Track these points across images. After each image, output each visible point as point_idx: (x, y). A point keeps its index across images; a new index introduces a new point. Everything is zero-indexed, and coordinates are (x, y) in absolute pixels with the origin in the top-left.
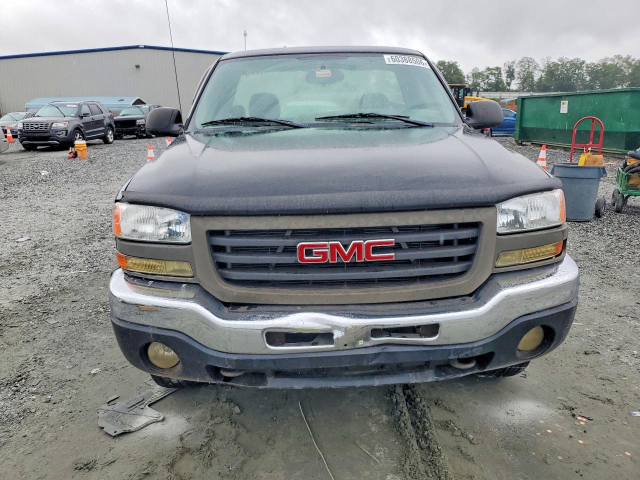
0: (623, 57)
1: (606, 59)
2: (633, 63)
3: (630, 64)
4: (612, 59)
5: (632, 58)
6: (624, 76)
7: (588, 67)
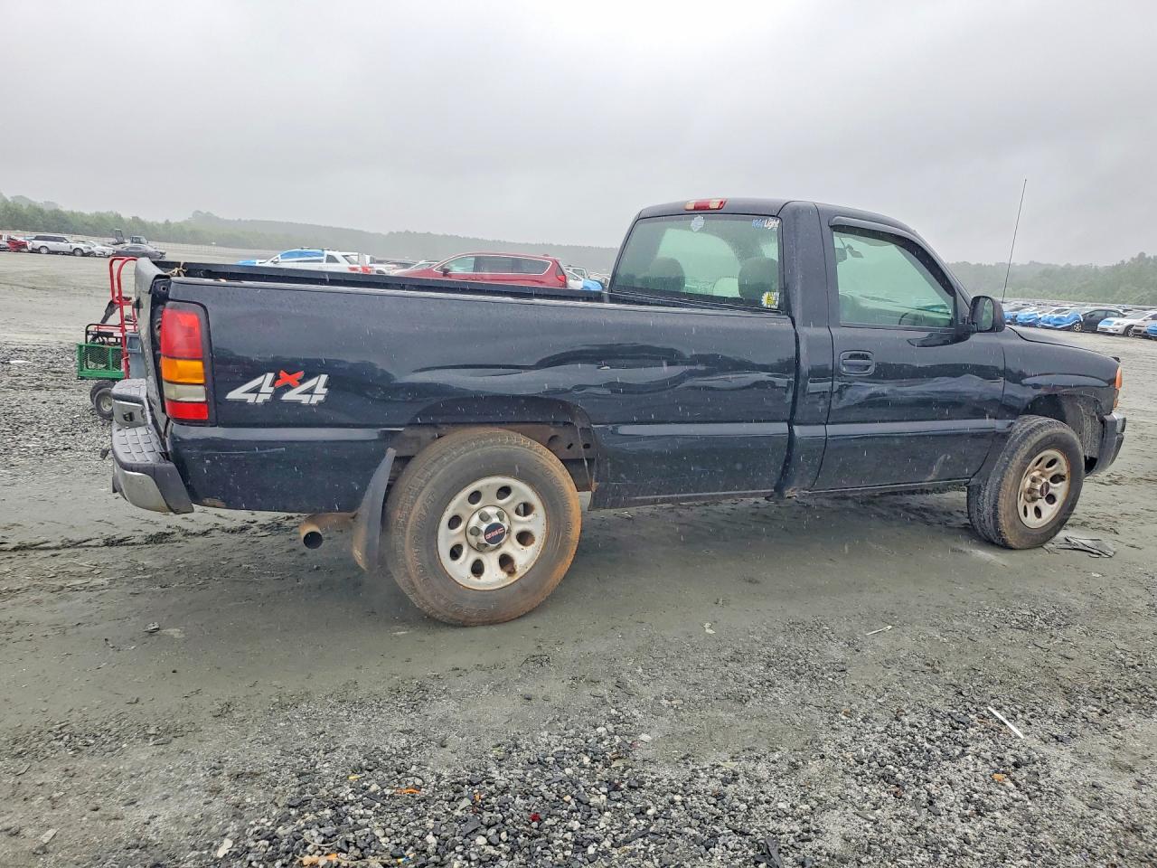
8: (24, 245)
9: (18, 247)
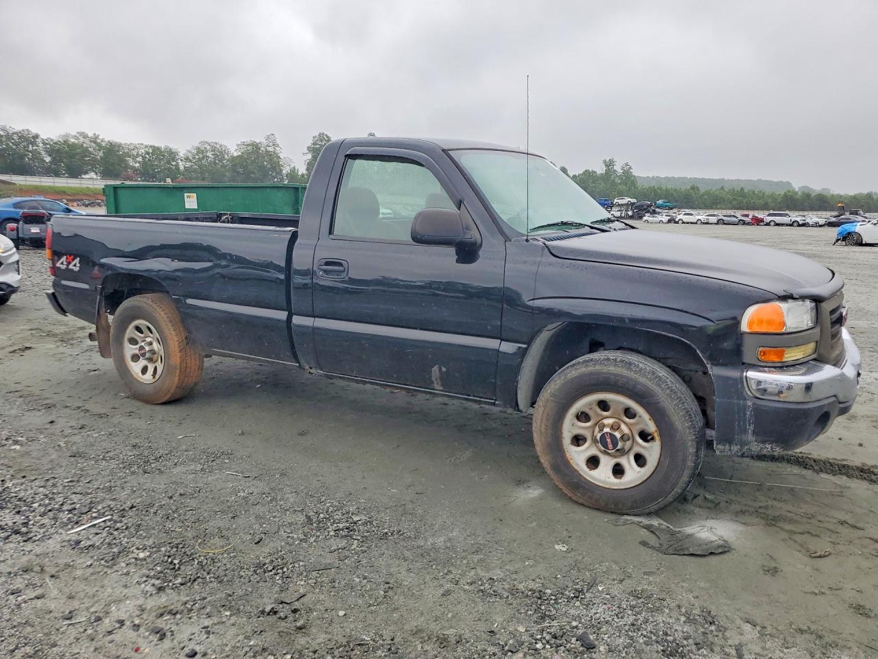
0: (90, 136)
1: (67, 135)
2: (104, 144)
3: (98, 145)
4: (75, 136)
5: (100, 137)
6: (94, 160)
7: (44, 144)
8: (762, 220)
9: (758, 221)
